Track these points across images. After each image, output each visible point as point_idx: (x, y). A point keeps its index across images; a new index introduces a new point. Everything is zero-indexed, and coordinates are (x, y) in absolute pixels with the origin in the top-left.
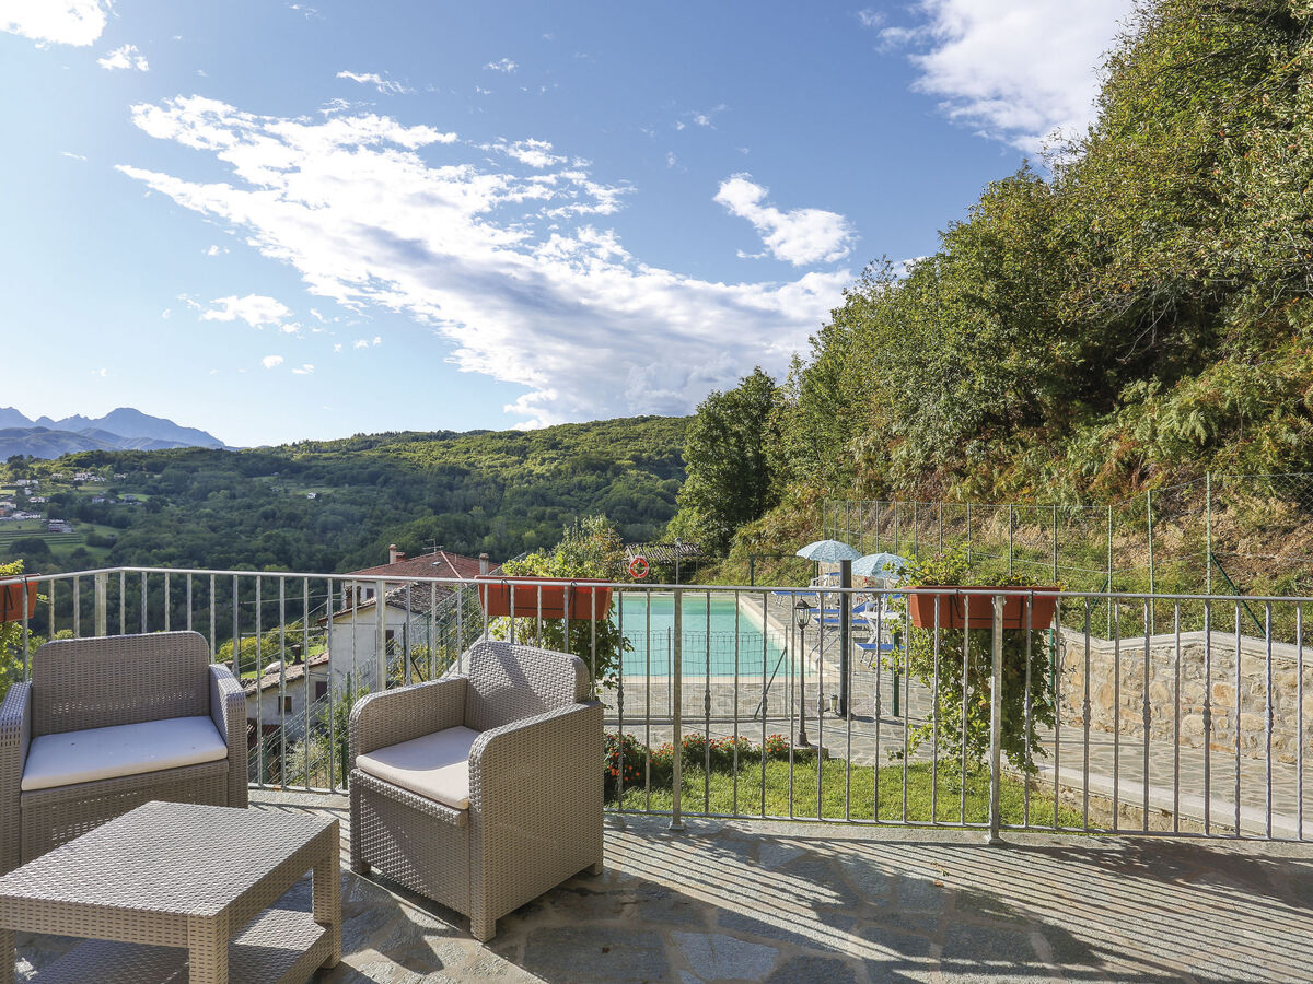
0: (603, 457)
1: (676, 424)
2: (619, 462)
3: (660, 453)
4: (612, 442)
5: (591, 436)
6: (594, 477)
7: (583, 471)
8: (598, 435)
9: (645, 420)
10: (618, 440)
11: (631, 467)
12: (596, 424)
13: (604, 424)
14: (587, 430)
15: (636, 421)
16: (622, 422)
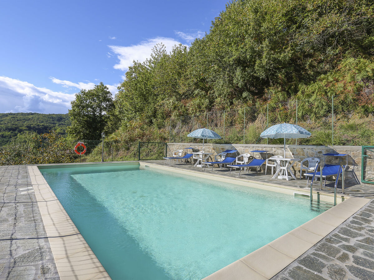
0: (14, 126)
1: (45, 116)
2: (21, 128)
3: (38, 125)
4: (18, 121)
5: (8, 118)
6: (10, 133)
7: (4, 130)
8: (12, 118)
9: (32, 114)
10: (20, 120)
11: (26, 130)
12: (11, 114)
13: (14, 114)
14: (6, 116)
15: (29, 114)
16: (22, 114)
